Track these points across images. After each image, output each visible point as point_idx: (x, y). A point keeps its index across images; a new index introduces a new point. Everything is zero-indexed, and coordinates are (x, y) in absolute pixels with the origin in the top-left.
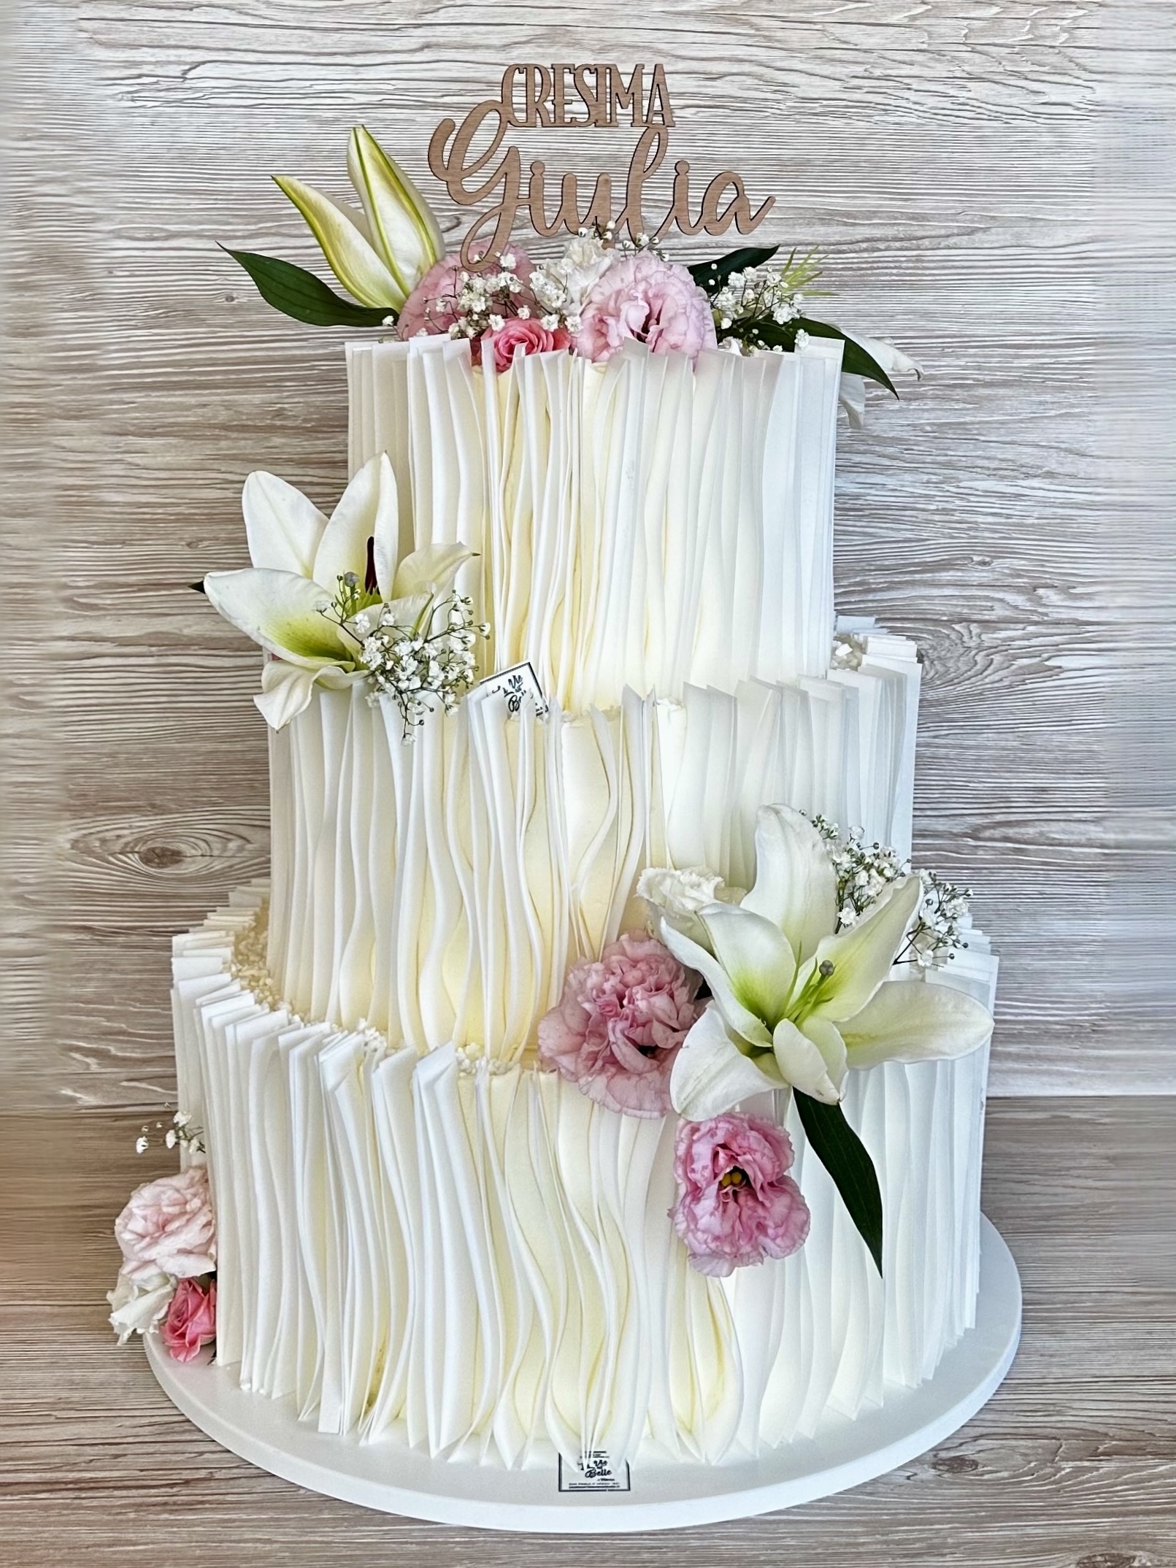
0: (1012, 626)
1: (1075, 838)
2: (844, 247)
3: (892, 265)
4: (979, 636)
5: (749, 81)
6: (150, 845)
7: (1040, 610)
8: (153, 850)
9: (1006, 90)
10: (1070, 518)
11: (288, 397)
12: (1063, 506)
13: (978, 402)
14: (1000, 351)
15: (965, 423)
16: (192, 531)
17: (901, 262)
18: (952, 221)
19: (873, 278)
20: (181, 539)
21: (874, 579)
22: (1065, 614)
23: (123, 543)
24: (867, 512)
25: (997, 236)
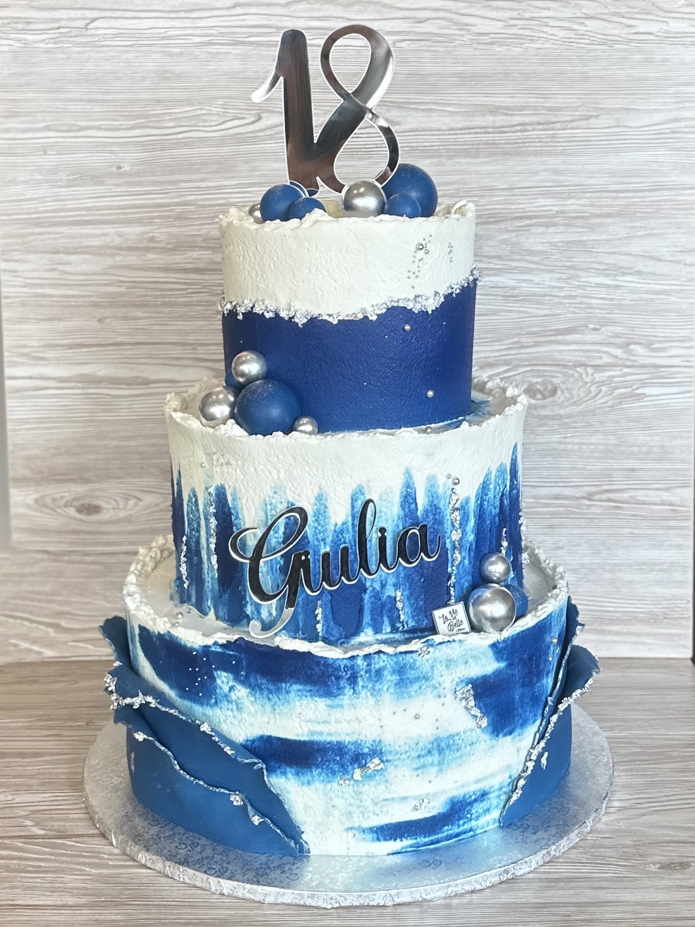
0: (613, 368)
1: (653, 500)
2: (506, 129)
3: (536, 140)
4: (592, 375)
5: (443, 23)
6: (81, 502)
7: (632, 358)
8: (83, 505)
9: (610, 25)
10: (652, 300)
11: (156, 229)
12: (646, 292)
13: (592, 228)
14: (606, 194)
15: (584, 241)
16: (100, 312)
17: (542, 138)
18: (576, 111)
19: (524, 149)
20: (94, 317)
21: (525, 340)
22: (647, 361)
23: (59, 319)
24: (521, 298)
25: (604, 121)
